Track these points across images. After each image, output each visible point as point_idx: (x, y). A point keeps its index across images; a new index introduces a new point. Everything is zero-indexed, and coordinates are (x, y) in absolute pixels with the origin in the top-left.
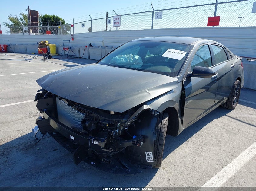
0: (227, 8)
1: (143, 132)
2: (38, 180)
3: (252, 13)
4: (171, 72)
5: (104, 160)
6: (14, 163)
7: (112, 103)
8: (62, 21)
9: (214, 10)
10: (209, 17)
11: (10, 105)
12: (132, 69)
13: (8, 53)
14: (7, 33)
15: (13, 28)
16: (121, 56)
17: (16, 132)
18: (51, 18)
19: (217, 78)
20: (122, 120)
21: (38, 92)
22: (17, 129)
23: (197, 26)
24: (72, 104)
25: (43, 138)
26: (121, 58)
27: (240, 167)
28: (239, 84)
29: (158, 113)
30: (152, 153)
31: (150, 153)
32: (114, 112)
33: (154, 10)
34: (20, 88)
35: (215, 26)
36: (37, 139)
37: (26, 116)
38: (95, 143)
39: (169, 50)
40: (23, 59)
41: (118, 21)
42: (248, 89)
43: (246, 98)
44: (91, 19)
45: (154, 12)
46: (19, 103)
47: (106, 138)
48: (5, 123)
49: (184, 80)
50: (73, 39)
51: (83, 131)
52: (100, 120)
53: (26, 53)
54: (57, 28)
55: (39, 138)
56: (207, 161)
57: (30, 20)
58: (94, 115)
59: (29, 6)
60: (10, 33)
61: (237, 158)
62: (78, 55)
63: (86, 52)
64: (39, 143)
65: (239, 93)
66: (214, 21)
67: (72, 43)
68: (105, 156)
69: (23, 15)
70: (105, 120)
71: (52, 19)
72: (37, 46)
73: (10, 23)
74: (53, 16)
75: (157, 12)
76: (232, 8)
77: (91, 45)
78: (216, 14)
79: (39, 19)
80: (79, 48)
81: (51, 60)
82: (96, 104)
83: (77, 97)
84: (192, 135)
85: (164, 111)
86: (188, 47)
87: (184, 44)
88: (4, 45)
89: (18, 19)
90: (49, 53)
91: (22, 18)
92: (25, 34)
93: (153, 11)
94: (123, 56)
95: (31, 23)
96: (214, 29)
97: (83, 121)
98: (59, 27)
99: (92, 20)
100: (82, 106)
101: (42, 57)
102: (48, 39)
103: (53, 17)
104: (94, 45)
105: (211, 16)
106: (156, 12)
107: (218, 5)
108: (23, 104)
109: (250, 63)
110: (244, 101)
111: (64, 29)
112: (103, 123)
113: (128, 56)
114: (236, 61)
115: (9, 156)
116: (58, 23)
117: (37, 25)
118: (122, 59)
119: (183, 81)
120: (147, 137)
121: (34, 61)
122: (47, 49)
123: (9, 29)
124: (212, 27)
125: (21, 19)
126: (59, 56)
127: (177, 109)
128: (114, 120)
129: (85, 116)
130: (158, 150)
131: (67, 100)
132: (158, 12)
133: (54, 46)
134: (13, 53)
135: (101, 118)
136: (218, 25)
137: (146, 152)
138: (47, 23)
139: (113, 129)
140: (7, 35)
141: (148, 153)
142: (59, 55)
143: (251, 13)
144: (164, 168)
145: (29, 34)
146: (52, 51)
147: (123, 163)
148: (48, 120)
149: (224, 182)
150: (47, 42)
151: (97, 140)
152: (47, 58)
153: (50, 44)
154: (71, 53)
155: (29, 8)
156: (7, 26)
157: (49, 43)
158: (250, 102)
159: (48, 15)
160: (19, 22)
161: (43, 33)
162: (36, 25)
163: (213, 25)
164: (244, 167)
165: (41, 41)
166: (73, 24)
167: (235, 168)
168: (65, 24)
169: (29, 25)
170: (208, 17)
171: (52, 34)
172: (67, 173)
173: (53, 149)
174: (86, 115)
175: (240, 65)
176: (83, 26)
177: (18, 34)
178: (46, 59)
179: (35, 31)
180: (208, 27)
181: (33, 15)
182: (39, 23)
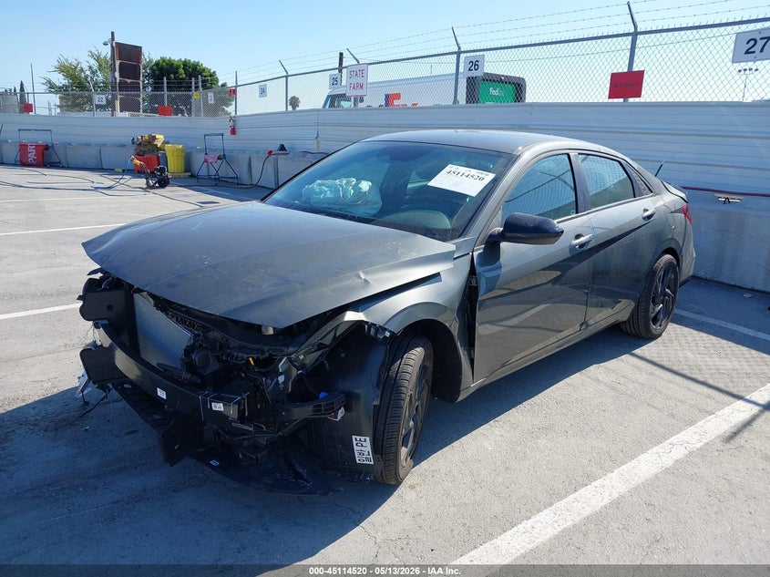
0: (672, 46)
1: (346, 385)
2: (73, 505)
3: (733, 62)
4: (450, 227)
5: (244, 455)
6: (17, 463)
7: (260, 303)
8: (211, 76)
9: (628, 54)
10: (615, 71)
11: (30, 313)
12: (344, 217)
13: (49, 168)
14: (50, 110)
15: (68, 95)
16: (324, 182)
17: (36, 385)
18: (178, 67)
19: (589, 247)
20: (285, 349)
21: (89, 274)
22: (37, 378)
23: (584, 97)
24: (163, 305)
25: (105, 403)
26: (323, 189)
27: (623, 491)
28: (674, 268)
29: (388, 334)
30: (368, 439)
31: (363, 438)
32: (274, 329)
33: (462, 50)
34: (65, 269)
35: (631, 100)
36: (87, 403)
37: (69, 342)
38: (215, 406)
39: (450, 168)
40: (89, 186)
41: (360, 80)
42: (718, 282)
43: (703, 310)
44: (285, 74)
45: (462, 55)
46: (56, 309)
47: (245, 396)
48: (10, 360)
49: (477, 250)
50: (233, 132)
51: (186, 376)
52: (229, 348)
53: (99, 168)
54: (190, 97)
55: (93, 402)
56: (538, 474)
57: (117, 74)
58: (215, 334)
59: (112, 33)
60: (58, 110)
61: (624, 467)
62: (245, 178)
63: (269, 167)
64: (91, 414)
65: (674, 292)
66: (626, 84)
67: (230, 143)
68: (245, 443)
69: (98, 59)
70: (241, 349)
71: (181, 71)
72: (132, 150)
73: (60, 80)
74: (185, 61)
75: (468, 55)
76: (684, 45)
77: (282, 148)
78: (635, 65)
79: (142, 71)
80: (250, 159)
81: (167, 191)
82: (219, 306)
83: (173, 286)
84: (514, 405)
85: (405, 329)
86: (502, 161)
87: (493, 153)
88: (37, 146)
89: (82, 70)
90: (162, 170)
91: (95, 68)
92: (99, 114)
93: (458, 53)
94: (330, 182)
95: (118, 81)
96: (627, 106)
97: (188, 351)
98: (196, 95)
99: (287, 77)
100: (188, 311)
101: (142, 182)
102: (165, 130)
103: (186, 64)
104: (293, 149)
105: (620, 71)
106: (465, 55)
107: (640, 37)
108: (65, 310)
109: (726, 208)
110: (694, 316)
111: (210, 102)
112: (236, 354)
113: (344, 182)
114: (666, 200)
115: (7, 445)
116: (193, 84)
117: (138, 89)
118: (326, 189)
119: (476, 254)
120: (358, 397)
121: (117, 193)
122: (158, 158)
123: (55, 99)
124: (621, 100)
125: (90, 68)
126: (192, 178)
127: (454, 327)
128: (266, 348)
129: (196, 336)
130: (386, 431)
131: (153, 296)
132: (472, 54)
133: (179, 150)
134: (63, 168)
135: (234, 343)
136: (638, 94)
137: (354, 437)
138: (163, 83)
139: (268, 372)
140: (50, 116)
141: (358, 438)
142: (192, 176)
143: (730, 64)
144: (412, 487)
145: (112, 115)
146: (174, 165)
147: (297, 466)
148: (110, 350)
149: (565, 526)
150: (160, 139)
151: (218, 399)
152: (157, 185)
153: (168, 143)
154: (225, 171)
155: (113, 39)
156: (52, 87)
157: (165, 142)
158: (710, 320)
159: (170, 60)
160: (86, 77)
161: (153, 111)
162: (134, 87)
163: (626, 96)
164: (635, 491)
165: (141, 133)
166: (236, 87)
167: (607, 493)
168: (220, 84)
169: (114, 88)
170: (610, 72)
171: (180, 115)
172: (151, 490)
173: (127, 431)
174: (199, 335)
175: (675, 212)
176: (263, 92)
177: (81, 115)
178: (153, 187)
179: (130, 106)
180: (611, 100)
181: (127, 56)
182: (143, 82)
